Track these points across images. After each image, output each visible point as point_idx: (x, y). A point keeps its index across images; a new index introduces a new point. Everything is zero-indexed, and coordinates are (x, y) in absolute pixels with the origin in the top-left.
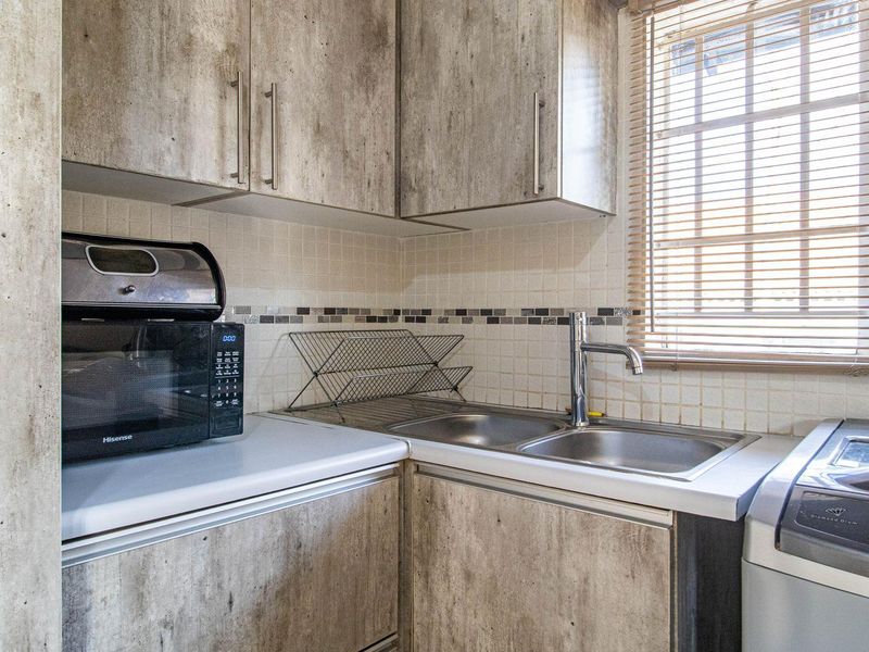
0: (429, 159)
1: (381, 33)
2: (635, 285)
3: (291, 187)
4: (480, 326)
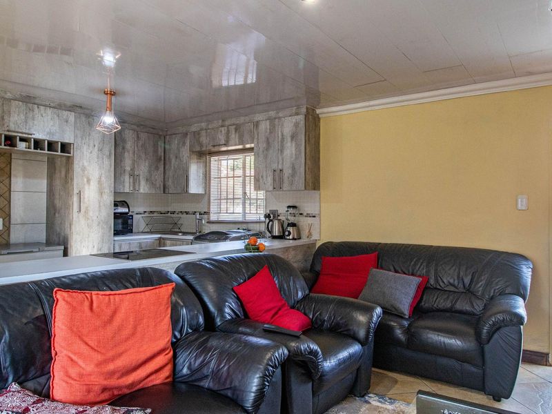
0: (170, 183)
1: (160, 159)
2: (209, 208)
3: (142, 191)
4: (185, 215)
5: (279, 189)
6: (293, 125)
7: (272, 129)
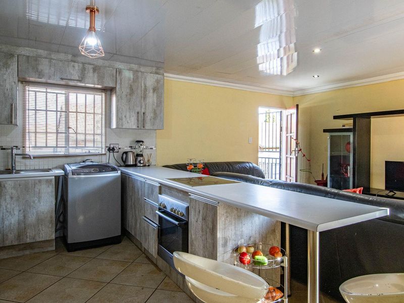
5: (142, 128)
6: (155, 80)
7: (136, 79)
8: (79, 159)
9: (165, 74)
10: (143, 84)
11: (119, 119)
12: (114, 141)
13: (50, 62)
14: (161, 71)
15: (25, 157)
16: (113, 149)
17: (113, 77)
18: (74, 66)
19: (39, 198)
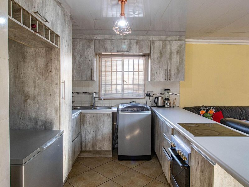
4: (76, 95)
5: (168, 80)
6: (178, 45)
7: (164, 46)
8: (129, 101)
9: (186, 40)
10: (169, 49)
11: (152, 75)
12: (150, 89)
13: (111, 42)
14: (183, 38)
15: (100, 99)
16: (149, 95)
17: (149, 46)
18: (124, 42)
19: (103, 124)
